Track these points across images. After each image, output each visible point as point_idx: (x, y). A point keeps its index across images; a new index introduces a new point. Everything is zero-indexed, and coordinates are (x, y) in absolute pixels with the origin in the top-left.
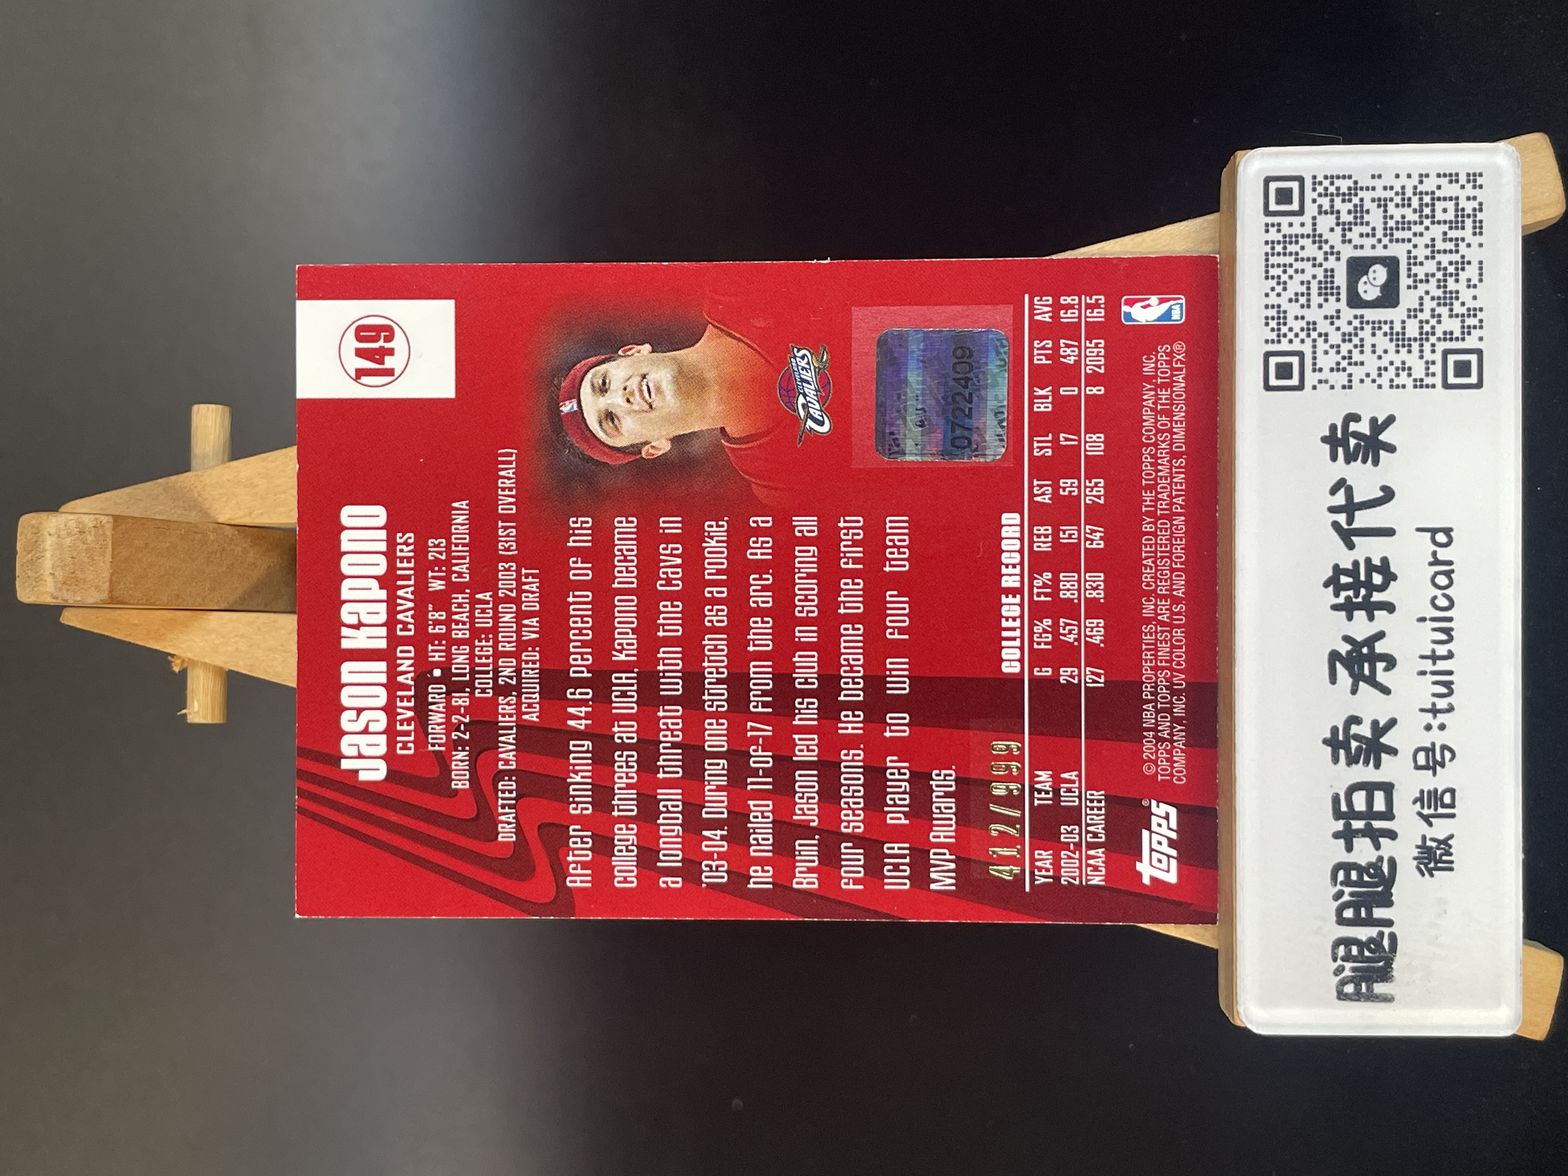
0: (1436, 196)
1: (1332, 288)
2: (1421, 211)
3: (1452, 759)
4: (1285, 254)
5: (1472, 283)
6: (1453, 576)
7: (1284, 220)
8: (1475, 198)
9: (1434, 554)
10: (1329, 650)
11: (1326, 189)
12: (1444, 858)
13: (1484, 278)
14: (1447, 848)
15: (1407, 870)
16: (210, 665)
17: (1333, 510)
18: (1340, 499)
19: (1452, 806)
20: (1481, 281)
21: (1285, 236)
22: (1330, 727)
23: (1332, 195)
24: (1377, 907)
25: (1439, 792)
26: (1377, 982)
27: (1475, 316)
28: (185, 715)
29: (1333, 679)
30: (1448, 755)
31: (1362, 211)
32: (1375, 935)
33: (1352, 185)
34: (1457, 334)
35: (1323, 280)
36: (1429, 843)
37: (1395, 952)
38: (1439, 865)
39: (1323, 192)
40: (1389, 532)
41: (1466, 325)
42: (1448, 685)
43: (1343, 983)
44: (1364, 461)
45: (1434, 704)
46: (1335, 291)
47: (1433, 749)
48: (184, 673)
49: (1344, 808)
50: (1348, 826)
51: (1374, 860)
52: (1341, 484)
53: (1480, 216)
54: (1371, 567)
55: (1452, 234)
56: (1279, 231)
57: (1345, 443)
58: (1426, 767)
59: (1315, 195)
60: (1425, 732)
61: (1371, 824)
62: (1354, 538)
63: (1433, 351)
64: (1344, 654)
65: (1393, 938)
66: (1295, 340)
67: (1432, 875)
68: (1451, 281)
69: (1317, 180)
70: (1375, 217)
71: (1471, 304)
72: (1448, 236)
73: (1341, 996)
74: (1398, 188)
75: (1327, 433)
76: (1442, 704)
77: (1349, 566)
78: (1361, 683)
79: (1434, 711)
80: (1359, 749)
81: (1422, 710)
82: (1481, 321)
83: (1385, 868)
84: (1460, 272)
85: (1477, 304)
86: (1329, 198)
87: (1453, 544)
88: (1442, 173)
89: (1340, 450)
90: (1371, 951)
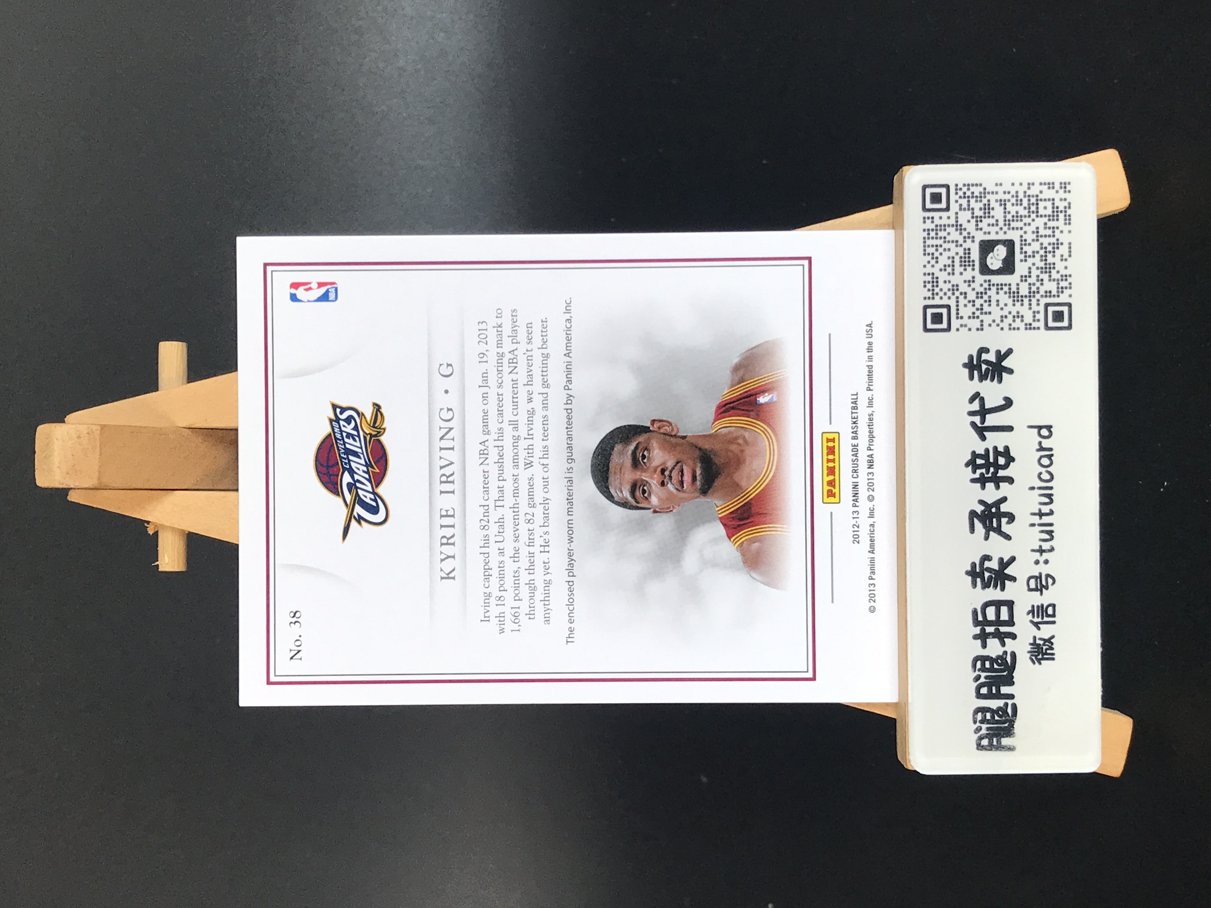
0: (1039, 198)
1: (969, 262)
2: (1030, 208)
3: (1053, 584)
4: (937, 238)
5: (1064, 258)
6: (1052, 458)
7: (936, 215)
8: (1065, 199)
9: (1040, 443)
10: (970, 510)
11: (965, 193)
12: (1048, 652)
13: (1072, 254)
14: (1050, 645)
15: (1023, 661)
16: (177, 529)
17: (972, 413)
18: (976, 406)
19: (1054, 615)
20: (1070, 256)
21: (937, 226)
22: (970, 563)
23: (968, 197)
24: (1003, 686)
25: (1044, 607)
26: (1004, 737)
27: (1066, 280)
28: (158, 565)
29: (972, 529)
30: (1050, 581)
31: (989, 209)
32: (1002, 705)
34: (1054, 292)
35: (963, 256)
36: (1038, 642)
37: (1016, 717)
38: (1045, 656)
39: (963, 195)
40: (1010, 429)
41: (1060, 286)
42: (1050, 533)
43: (981, 738)
44: (992, 380)
45: (1041, 546)
46: (971, 264)
47: (1040, 577)
48: (156, 534)
49: (980, 618)
50: (983, 630)
51: (1001, 654)
52: (976, 396)
53: (1069, 212)
54: (997, 453)
55: (1051, 224)
56: (933, 222)
57: (979, 368)
58: (1036, 590)
59: (957, 197)
60: (1034, 565)
61: (999, 629)
62: (985, 433)
63: (1038, 305)
64: (979, 513)
65: (1014, 707)
66: (944, 297)
67: (1040, 663)
68: (1050, 256)
69: (958, 187)
70: (998, 212)
71: (1064, 272)
72: (1048, 226)
73: (980, 747)
74: (1013, 193)
75: (967, 361)
76: (1046, 546)
77: (983, 453)
78: (991, 533)
79: (1041, 551)
80: (990, 578)
81: (1033, 551)
82: (1070, 284)
83: (1009, 659)
84: (1056, 250)
85: (1067, 272)
86: (967, 199)
87: (1052, 437)
88: (1043, 182)
89: (976, 372)
90: (1000, 716)
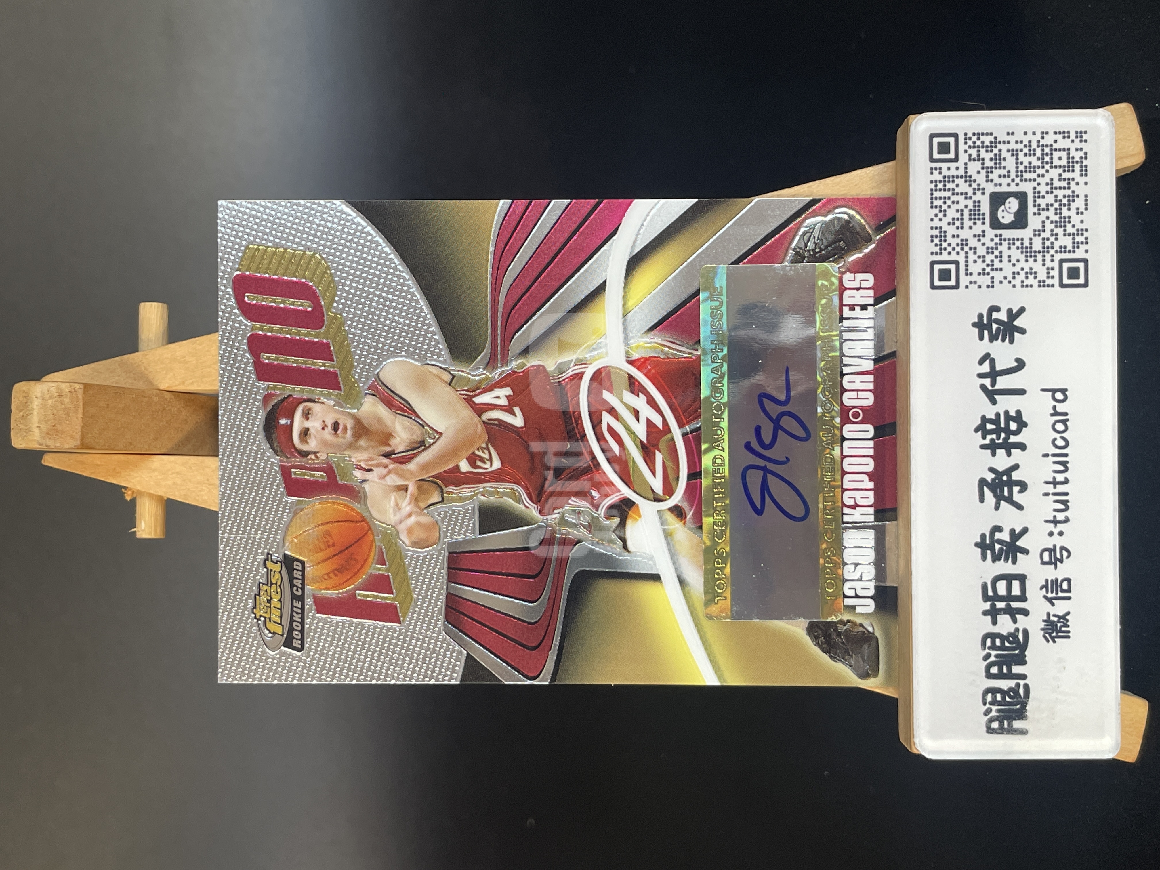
0: (1053, 148)
1: (979, 215)
2: (1043, 159)
3: (1068, 557)
4: (945, 190)
5: (1080, 211)
6: (1067, 423)
7: (944, 166)
8: (1081, 149)
9: (1054, 407)
10: (979, 478)
11: (974, 143)
12: (1063, 629)
13: (1088, 207)
14: (1065, 622)
15: (1036, 638)
16: (153, 495)
17: (981, 376)
18: (986, 368)
19: (1069, 591)
20: (1086, 209)
21: (944, 177)
22: (979, 534)
23: (978, 147)
24: (1015, 665)
25: (1059, 582)
26: (1016, 720)
27: (1082, 235)
28: (135, 532)
29: (982, 499)
30: (1065, 554)
31: (1000, 159)
32: (1013, 686)
33: (993, 140)
34: (1069, 248)
35: (972, 209)
36: (1052, 618)
37: (1028, 698)
38: (1060, 634)
39: (972, 145)
40: (1022, 392)
41: (1076, 241)
42: (1065, 503)
43: (991, 721)
44: (1003, 340)
45: (1055, 517)
46: (981, 217)
47: (1054, 549)
48: (134, 501)
49: (990, 593)
50: (993, 606)
51: (1012, 631)
52: (987, 356)
53: (1085, 163)
54: (1008, 417)
55: (1065, 175)
56: (940, 173)
57: (989, 327)
58: (1050, 563)
59: (966, 147)
60: (1048, 537)
61: (1010, 605)
62: (996, 397)
63: (1052, 260)
64: (989, 480)
65: (1027, 687)
66: (952, 252)
67: (1054, 642)
68: (1065, 210)
69: (968, 136)
70: (1010, 163)
71: (1079, 226)
72: (1063, 177)
73: (990, 730)
74: (1026, 142)
75: (976, 320)
76: (1060, 516)
77: (993, 417)
78: (1002, 502)
79: (1055, 522)
80: (1001, 550)
81: (1047, 521)
82: (1087, 238)
83: (1021, 637)
84: (1071, 203)
85: (1083, 226)
86: (976, 149)
87: (1068, 400)
88: (1058, 131)
89: (986, 332)
90: (1010, 697)
